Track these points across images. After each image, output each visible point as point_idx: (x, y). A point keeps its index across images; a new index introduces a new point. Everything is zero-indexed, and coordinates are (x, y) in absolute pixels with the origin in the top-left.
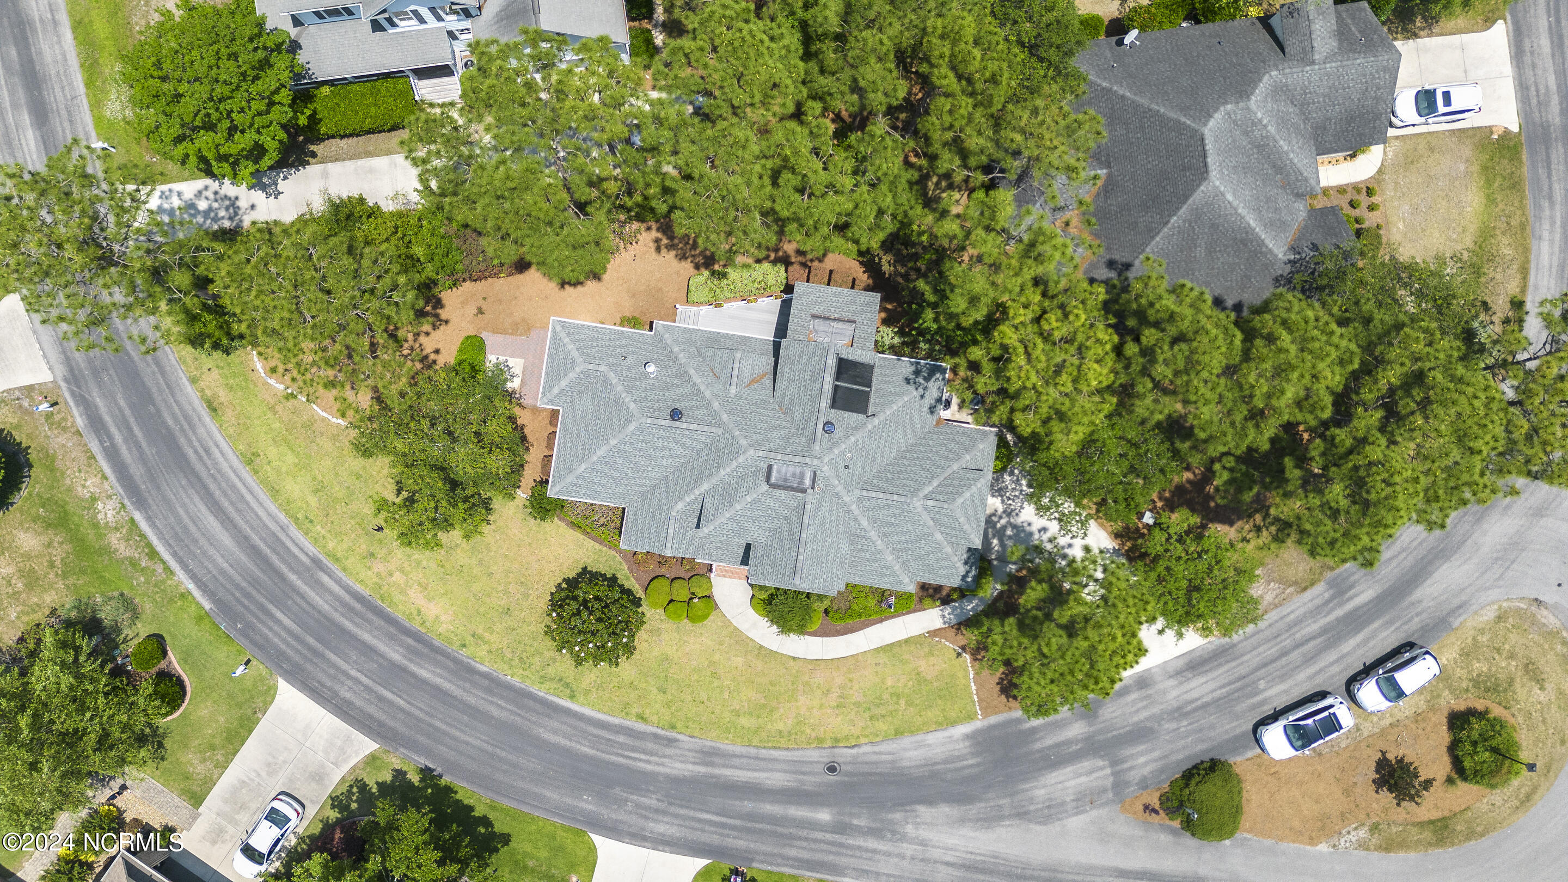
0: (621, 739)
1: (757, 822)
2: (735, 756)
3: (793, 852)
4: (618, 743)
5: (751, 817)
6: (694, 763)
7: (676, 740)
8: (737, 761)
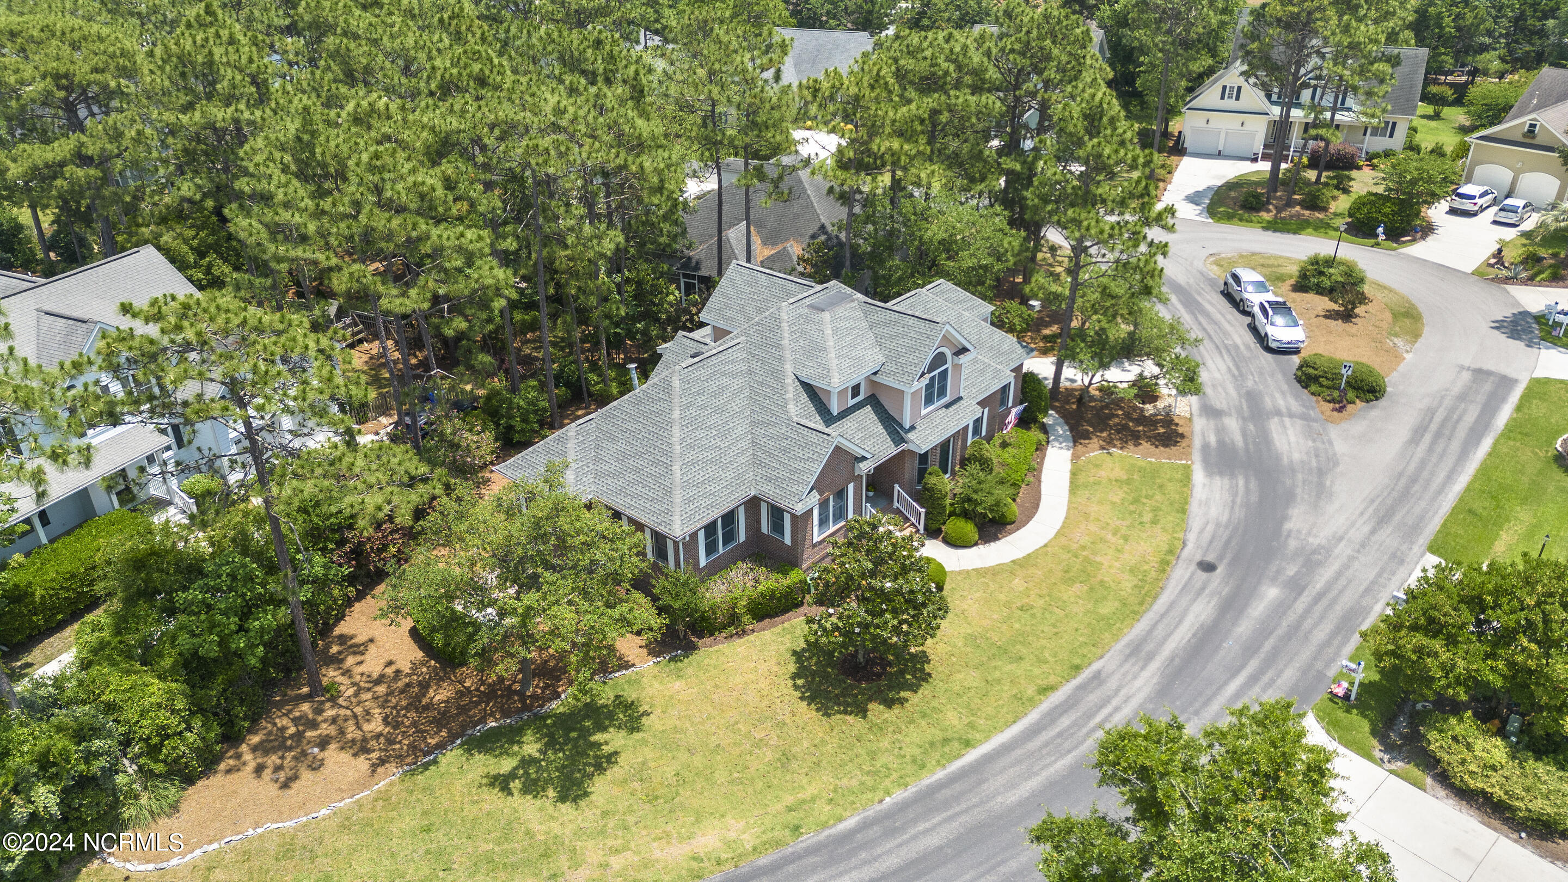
0: (1065, 722)
1: (1259, 648)
2: (1150, 631)
3: (1320, 635)
4: (1069, 727)
5: (1250, 649)
6: (1142, 669)
7: (1099, 672)
8: (1160, 632)
